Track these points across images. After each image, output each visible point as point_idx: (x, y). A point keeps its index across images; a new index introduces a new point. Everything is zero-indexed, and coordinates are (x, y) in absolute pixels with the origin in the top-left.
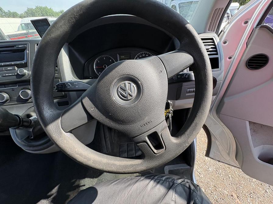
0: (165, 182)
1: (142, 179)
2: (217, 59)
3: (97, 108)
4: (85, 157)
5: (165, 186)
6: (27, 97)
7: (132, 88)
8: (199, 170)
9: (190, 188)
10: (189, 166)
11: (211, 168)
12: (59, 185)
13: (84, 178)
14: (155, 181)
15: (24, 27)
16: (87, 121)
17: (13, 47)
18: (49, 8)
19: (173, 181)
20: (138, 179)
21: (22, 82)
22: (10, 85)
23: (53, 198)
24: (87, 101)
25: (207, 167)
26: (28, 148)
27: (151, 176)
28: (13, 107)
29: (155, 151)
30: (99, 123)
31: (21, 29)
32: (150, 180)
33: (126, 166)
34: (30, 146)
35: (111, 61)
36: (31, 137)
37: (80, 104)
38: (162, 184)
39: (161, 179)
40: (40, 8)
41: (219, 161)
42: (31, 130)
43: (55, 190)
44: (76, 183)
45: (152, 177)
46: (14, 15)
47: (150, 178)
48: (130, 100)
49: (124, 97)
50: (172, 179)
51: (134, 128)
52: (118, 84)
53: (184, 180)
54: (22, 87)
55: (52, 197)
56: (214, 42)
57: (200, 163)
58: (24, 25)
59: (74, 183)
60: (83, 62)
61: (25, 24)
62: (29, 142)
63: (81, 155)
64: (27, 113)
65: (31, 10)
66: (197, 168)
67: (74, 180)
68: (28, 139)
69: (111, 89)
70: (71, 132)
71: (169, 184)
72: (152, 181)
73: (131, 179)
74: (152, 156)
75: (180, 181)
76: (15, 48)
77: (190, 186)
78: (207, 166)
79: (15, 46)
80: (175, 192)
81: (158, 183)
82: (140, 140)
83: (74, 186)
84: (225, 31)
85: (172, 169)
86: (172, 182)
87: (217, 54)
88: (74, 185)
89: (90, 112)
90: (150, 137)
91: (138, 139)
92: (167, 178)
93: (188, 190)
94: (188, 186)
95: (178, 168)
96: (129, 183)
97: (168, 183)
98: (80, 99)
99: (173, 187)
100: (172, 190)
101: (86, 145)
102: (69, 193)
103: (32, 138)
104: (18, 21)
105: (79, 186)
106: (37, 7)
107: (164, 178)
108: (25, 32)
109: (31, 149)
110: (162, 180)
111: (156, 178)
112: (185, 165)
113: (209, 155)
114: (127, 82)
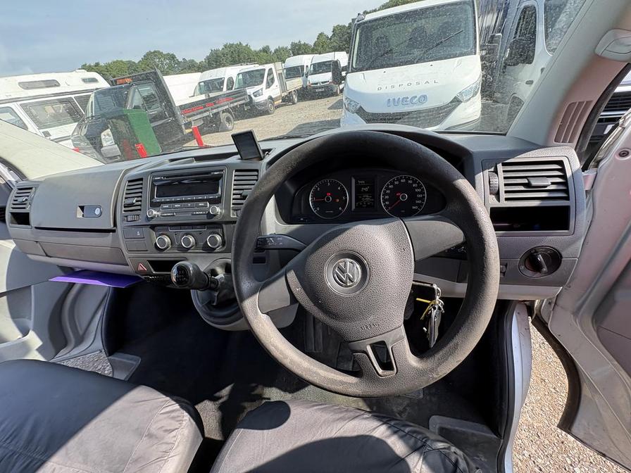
0: (408, 436)
1: (365, 416)
2: (567, 209)
3: (304, 290)
4: (282, 353)
5: (406, 443)
6: (216, 244)
7: (355, 270)
8: (540, 460)
9: (456, 464)
10: (495, 434)
11: (583, 469)
12: (232, 385)
13: (271, 386)
14: (389, 427)
15: (203, 89)
16: (289, 304)
17: (208, 173)
18: (244, 44)
19: (424, 440)
20: (357, 414)
21: (213, 224)
22: (198, 227)
23: (223, 403)
24: (292, 276)
25: (569, 462)
26: (208, 318)
27: (384, 417)
28: (197, 256)
29: (380, 371)
30: (301, 307)
31: (198, 92)
32: (381, 423)
33: (334, 381)
34: (211, 316)
35: (339, 188)
36: (213, 302)
37: (284, 278)
38: (401, 437)
39: (402, 429)
40: (231, 47)
41: (604, 455)
42: (216, 294)
43: (225, 392)
44: (257, 391)
45: (385, 420)
47: (381, 421)
48: (350, 286)
49: (341, 282)
50: (424, 436)
51: (351, 328)
52: (335, 262)
53: (449, 447)
54: (211, 230)
55: (221, 401)
56: (563, 170)
57: (547, 442)
58: (202, 84)
59: (254, 389)
60: (292, 191)
61: (204, 82)
62: (211, 310)
63: (276, 347)
64: (212, 267)
65: (217, 53)
66: (534, 452)
67: (254, 385)
68: (209, 305)
69: (326, 268)
70: (267, 314)
71: (416, 442)
72: (384, 426)
73: (347, 411)
74: (374, 378)
75: (440, 445)
76: (210, 176)
77: (457, 461)
78: (567, 459)
79: (210, 172)
80: (423, 460)
81: (395, 433)
82: (358, 349)
83: (254, 395)
84: (626, 125)
85: (449, 427)
86: (422, 441)
87: (567, 198)
88: (253, 393)
89: (294, 292)
90: (373, 346)
91: (356, 346)
92: (415, 432)
93: (451, 467)
94: (453, 460)
95: (464, 430)
96: (342, 415)
97: (413, 440)
98: (283, 270)
99: (421, 450)
100: (419, 455)
101: (278, 329)
102: (246, 404)
103: (215, 304)
104: (196, 78)
105: (260, 397)
106: (225, 46)
107: (407, 430)
108: (203, 97)
109: (212, 319)
110: (404, 431)
111: (392, 423)
112: (485, 428)
113: (570, 429)
114: (348, 260)
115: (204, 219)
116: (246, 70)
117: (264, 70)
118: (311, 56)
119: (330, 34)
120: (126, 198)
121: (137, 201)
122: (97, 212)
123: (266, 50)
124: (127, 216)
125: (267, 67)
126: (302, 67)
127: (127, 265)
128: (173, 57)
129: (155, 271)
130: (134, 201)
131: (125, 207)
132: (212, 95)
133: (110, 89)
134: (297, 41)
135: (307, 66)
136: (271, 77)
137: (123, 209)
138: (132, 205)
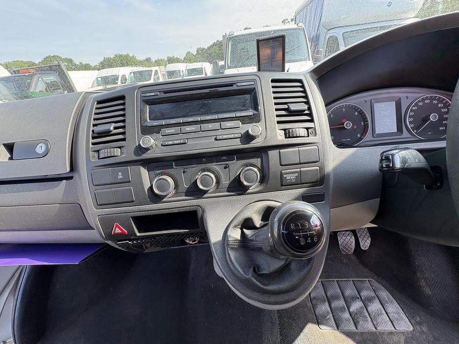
15: (100, 82)
17: (231, 85)
18: (131, 55)
31: (96, 85)
40: (121, 56)
46: (87, 67)
54: (244, 161)
58: (100, 79)
61: (101, 78)
65: (109, 59)
76: (234, 87)
79: (234, 84)
104: (94, 74)
106: (116, 55)
108: (101, 88)
115: (237, 144)
116: (138, 70)
117: (152, 71)
118: (185, 64)
119: (195, 53)
120: (94, 125)
121: (115, 128)
122: (40, 149)
123: (148, 60)
124: (98, 151)
125: (154, 69)
126: (179, 71)
127: (91, 228)
128: (70, 61)
129: (139, 232)
130: (112, 128)
131: (93, 138)
132: (108, 87)
133: (9, 77)
134: (171, 56)
135: (182, 71)
136: (157, 76)
137: (91, 141)
138: (107, 133)
